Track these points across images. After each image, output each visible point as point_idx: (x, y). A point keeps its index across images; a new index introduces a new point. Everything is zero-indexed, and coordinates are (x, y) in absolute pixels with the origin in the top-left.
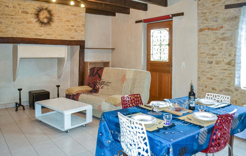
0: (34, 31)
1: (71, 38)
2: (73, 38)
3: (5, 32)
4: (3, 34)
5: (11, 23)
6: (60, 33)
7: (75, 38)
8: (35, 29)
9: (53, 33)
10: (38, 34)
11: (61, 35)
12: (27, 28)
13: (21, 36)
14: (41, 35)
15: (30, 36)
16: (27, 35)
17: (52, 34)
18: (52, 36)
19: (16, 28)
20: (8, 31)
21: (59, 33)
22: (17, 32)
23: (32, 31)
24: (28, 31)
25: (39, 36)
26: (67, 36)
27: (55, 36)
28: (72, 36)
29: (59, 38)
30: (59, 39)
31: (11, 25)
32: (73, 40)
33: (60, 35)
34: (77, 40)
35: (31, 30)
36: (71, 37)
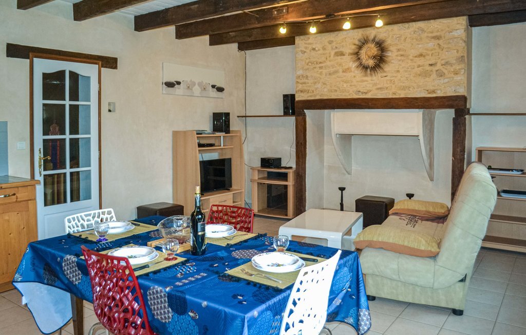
0: (354, 85)
1: (430, 93)
2: (434, 92)
3: (313, 91)
4: (310, 94)
5: (320, 76)
6: (404, 85)
7: (439, 92)
8: (357, 82)
9: (388, 85)
10: (362, 91)
11: (406, 87)
12: (343, 82)
13: (334, 96)
14: (366, 91)
15: (347, 94)
16: (344, 94)
17: (387, 88)
18: (386, 91)
19: (328, 84)
20: (316, 89)
21: (401, 84)
22: (329, 90)
23: (351, 86)
24: (345, 85)
25: (363, 93)
26: (420, 89)
27: (394, 90)
28: (432, 88)
29: (402, 94)
30: (402, 96)
31: (320, 79)
32: (434, 95)
33: (404, 88)
34: (445, 95)
35: (349, 84)
36: (427, 91)
